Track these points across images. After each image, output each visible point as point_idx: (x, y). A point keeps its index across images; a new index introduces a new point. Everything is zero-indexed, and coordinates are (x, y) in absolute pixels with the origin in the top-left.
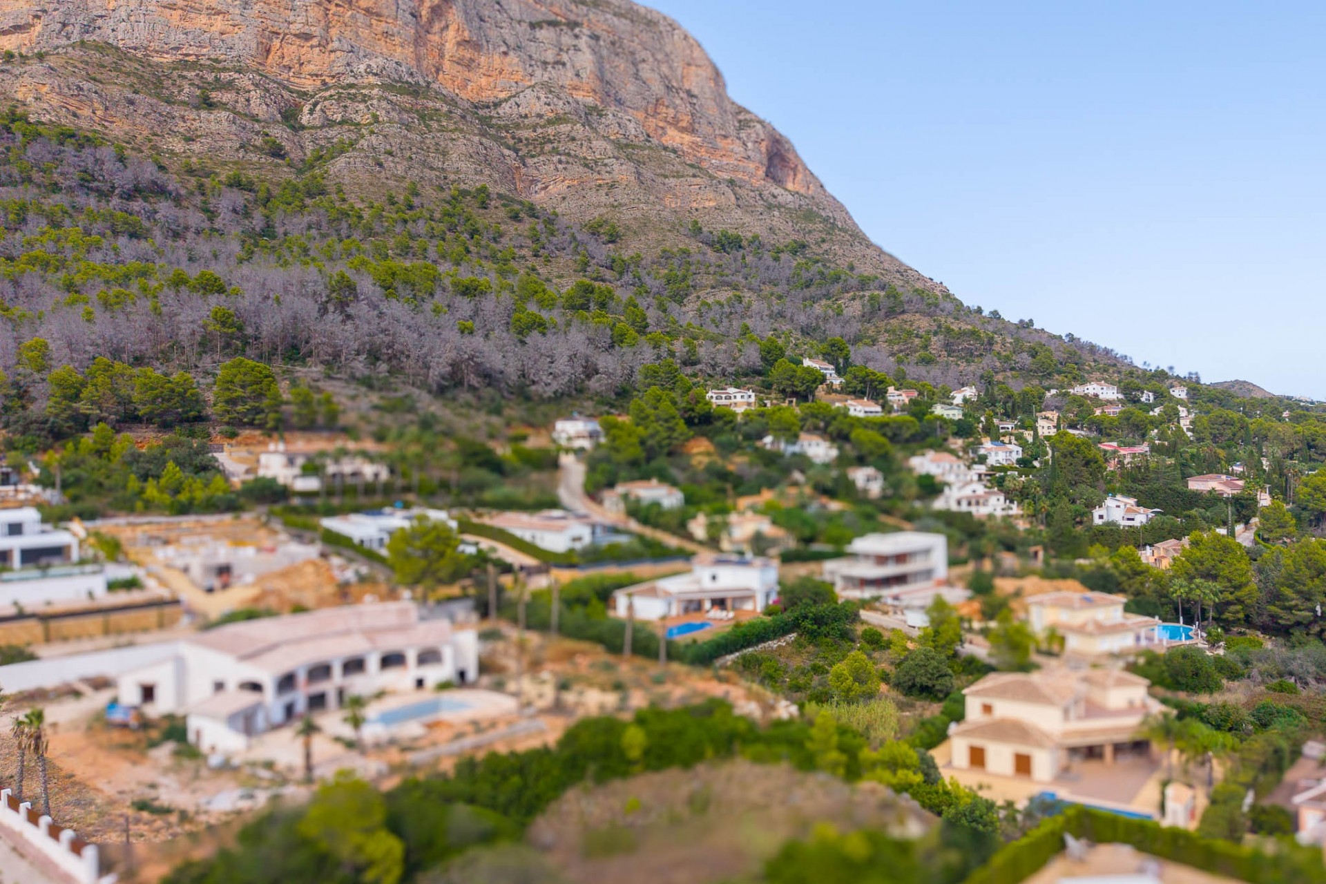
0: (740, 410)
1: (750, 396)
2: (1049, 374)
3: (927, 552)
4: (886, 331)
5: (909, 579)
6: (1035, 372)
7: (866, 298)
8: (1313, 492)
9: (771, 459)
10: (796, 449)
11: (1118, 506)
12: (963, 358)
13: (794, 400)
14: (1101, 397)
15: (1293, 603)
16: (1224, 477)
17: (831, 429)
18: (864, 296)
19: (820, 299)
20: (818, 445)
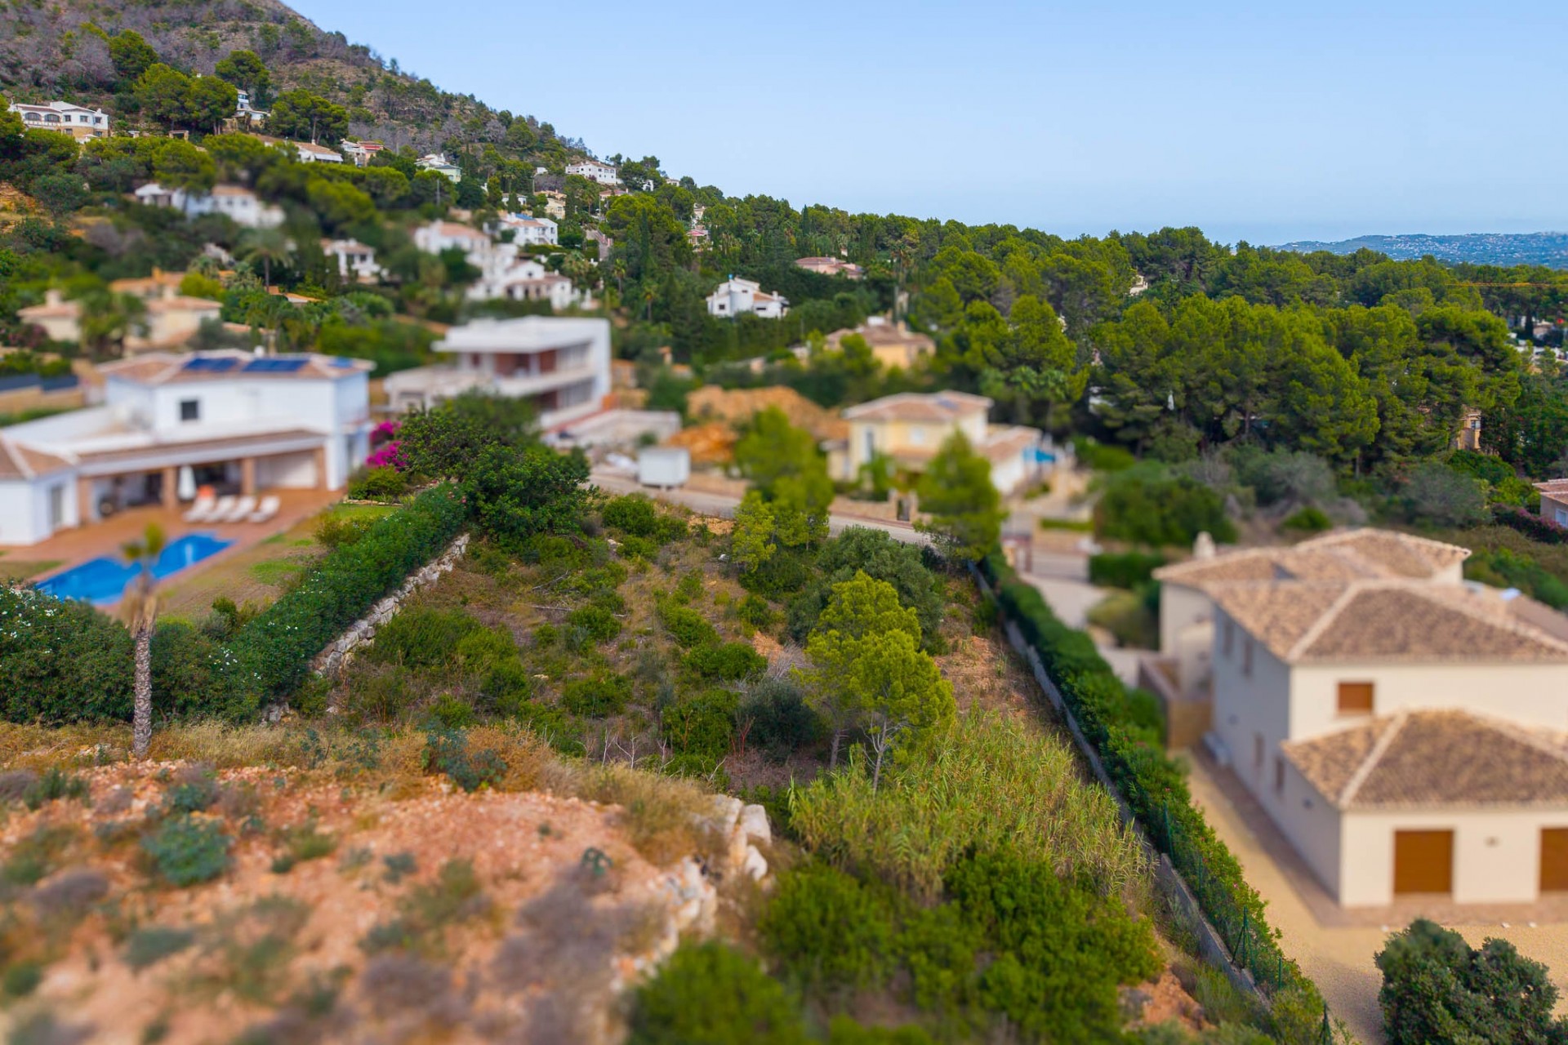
0: (83, 140)
1: (98, 120)
2: (531, 149)
3: (583, 347)
4: (292, 78)
5: (560, 400)
6: (512, 145)
7: (256, 31)
8: (964, 270)
9: (160, 220)
10: (206, 206)
11: (745, 292)
12: (412, 122)
13: (186, 133)
14: (599, 180)
15: (1131, 394)
16: (834, 259)
17: (264, 180)
18: (251, 28)
19: (179, 24)
20: (245, 203)
